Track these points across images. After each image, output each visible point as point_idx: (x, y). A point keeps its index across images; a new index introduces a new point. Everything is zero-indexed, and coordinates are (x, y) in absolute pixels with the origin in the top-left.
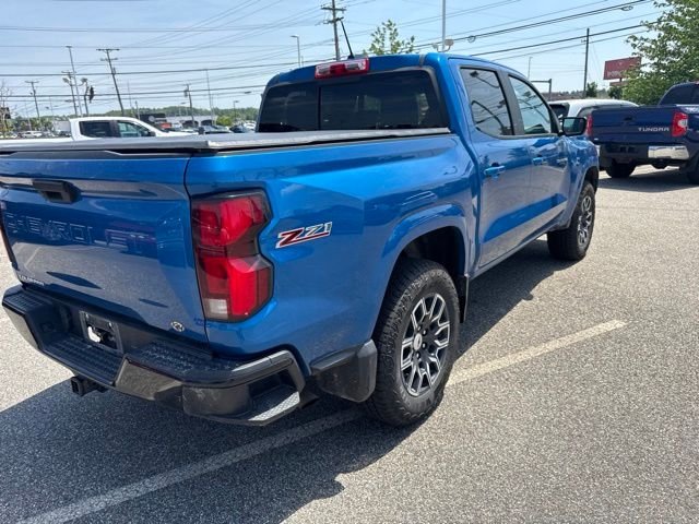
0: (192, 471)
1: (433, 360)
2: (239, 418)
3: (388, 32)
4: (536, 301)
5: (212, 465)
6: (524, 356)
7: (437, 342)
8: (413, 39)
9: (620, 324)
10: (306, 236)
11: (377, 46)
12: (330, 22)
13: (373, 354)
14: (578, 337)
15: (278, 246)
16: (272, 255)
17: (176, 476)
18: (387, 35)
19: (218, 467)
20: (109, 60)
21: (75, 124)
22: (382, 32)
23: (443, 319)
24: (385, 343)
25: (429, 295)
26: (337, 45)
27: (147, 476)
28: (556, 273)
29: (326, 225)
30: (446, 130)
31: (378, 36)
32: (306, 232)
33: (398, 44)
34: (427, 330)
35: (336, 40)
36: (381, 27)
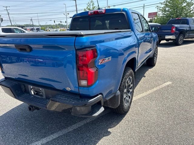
0: (65, 131)
1: (129, 95)
3: (92, 3)
4: (146, 77)
5: (70, 129)
6: (148, 92)
7: (130, 90)
9: (171, 83)
11: (88, 7)
13: (120, 95)
14: (161, 87)
15: (99, 64)
17: (60, 133)
18: (91, 5)
19: (72, 129)
20: (7, 10)
23: (131, 84)
25: (129, 77)
26: (76, 7)
27: (51, 134)
28: (149, 70)
29: (110, 57)
30: (130, 30)
31: (89, 5)
32: (105, 60)
33: (94, 7)
35: (76, 5)
36: (90, 2)
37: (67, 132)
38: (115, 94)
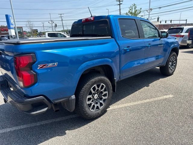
1: (101, 102)
2: (28, 113)
3: (134, 7)
6: (136, 103)
7: (103, 97)
8: (141, 9)
9: (171, 96)
10: (48, 66)
11: (130, 11)
12: (118, 5)
13: (74, 99)
14: (156, 99)
15: (38, 68)
16: (36, 71)
18: (133, 8)
19: (40, 124)
20: (61, 17)
21: (47, 34)
22: (132, 7)
24: (80, 96)
25: (98, 84)
28: (160, 79)
29: (56, 63)
31: (131, 8)
32: (48, 65)
33: (136, 10)
34: (99, 93)
35: (120, 10)
36: (132, 6)
37: (34, 125)
38: (68, 98)
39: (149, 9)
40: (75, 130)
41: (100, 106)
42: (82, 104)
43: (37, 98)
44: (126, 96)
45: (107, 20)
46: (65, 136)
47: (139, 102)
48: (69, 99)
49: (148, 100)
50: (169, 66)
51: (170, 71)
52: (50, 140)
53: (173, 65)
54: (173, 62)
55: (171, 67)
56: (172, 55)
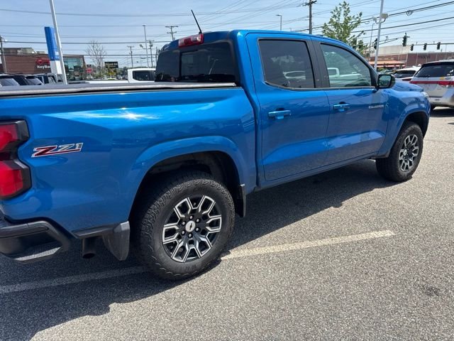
1: (203, 239)
3: (343, 10)
4: (342, 208)
6: (297, 246)
7: (208, 228)
8: (361, 14)
9: (388, 233)
10: (59, 151)
11: (335, 20)
12: (307, 4)
13: (126, 231)
14: (349, 238)
15: (33, 156)
16: (29, 161)
18: (342, 13)
19: (59, 284)
20: (172, 33)
21: (130, 72)
22: (339, 10)
23: (212, 213)
24: (144, 224)
25: (197, 196)
26: (310, 20)
28: (376, 190)
29: (77, 145)
31: (336, 13)
32: (58, 148)
33: (349, 19)
34: (200, 219)
35: (311, 16)
36: (338, 7)
38: (111, 229)
39: (379, 16)
40: (132, 303)
41: (201, 251)
42: (149, 243)
43: (29, 224)
44: (277, 228)
45: (230, 42)
46: (106, 315)
47: (305, 245)
48: (113, 230)
49: (327, 242)
50: (400, 158)
51: (402, 171)
52: (68, 323)
53: (411, 156)
54: (412, 147)
55: (406, 161)
56: (407, 131)
